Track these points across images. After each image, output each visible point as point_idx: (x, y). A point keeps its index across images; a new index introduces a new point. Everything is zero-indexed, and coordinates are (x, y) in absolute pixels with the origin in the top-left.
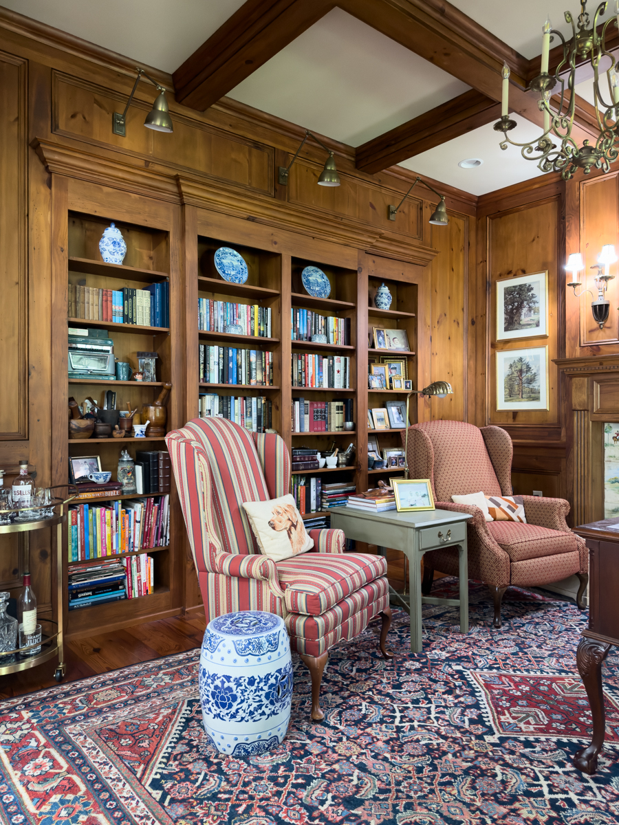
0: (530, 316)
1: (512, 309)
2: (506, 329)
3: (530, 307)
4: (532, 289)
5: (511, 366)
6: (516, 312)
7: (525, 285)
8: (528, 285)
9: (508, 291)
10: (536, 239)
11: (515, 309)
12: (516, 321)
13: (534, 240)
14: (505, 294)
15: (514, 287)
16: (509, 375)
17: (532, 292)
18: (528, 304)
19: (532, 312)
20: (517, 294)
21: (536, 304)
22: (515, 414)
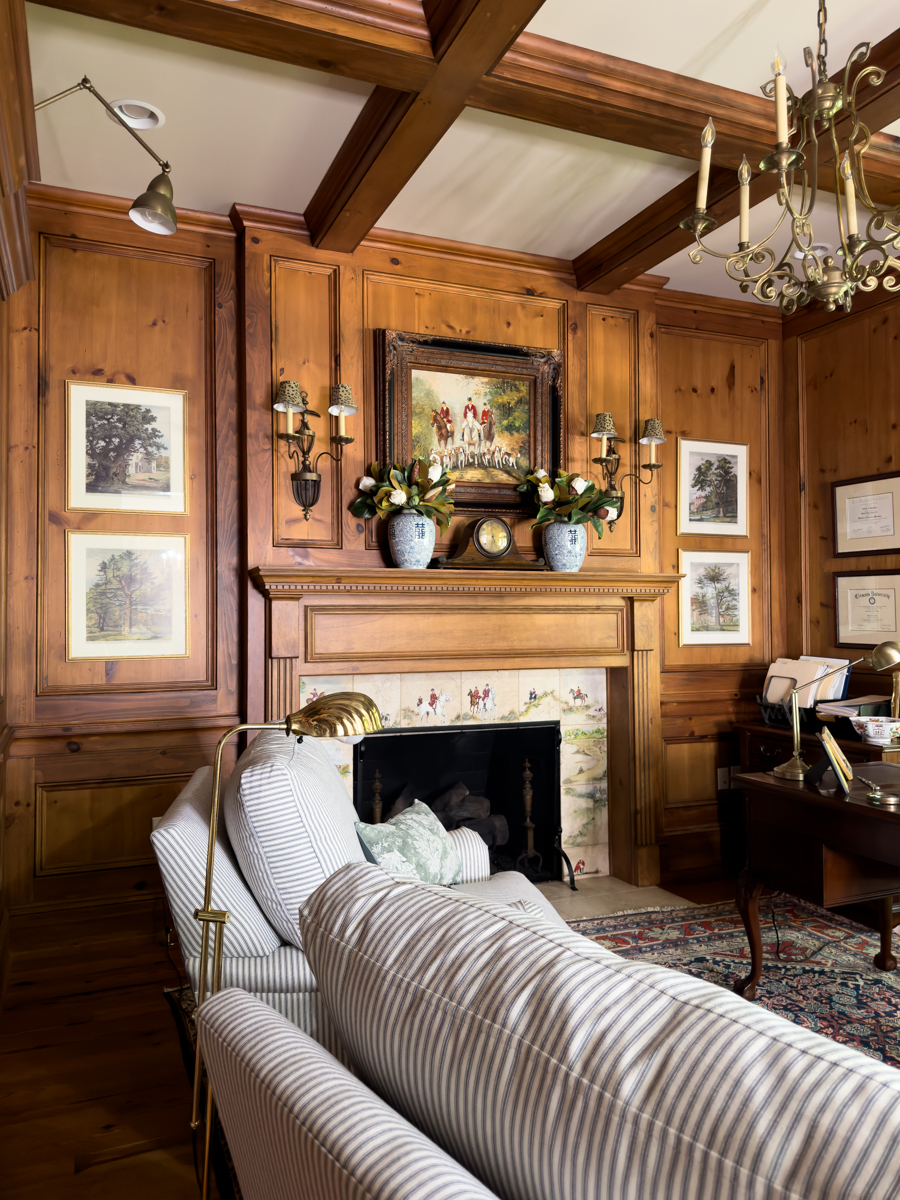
0: (150, 471)
1: (105, 451)
2: (91, 488)
3: (148, 453)
4: (153, 419)
5: (104, 567)
6: (116, 457)
7: (138, 407)
8: (143, 410)
9: (94, 411)
10: (160, 323)
11: (113, 450)
12: (116, 474)
13: (154, 324)
14: (89, 415)
15: (110, 404)
16: (97, 585)
17: (154, 425)
18: (143, 446)
19: (154, 464)
20: (119, 420)
21: (162, 450)
22: (111, 665)
